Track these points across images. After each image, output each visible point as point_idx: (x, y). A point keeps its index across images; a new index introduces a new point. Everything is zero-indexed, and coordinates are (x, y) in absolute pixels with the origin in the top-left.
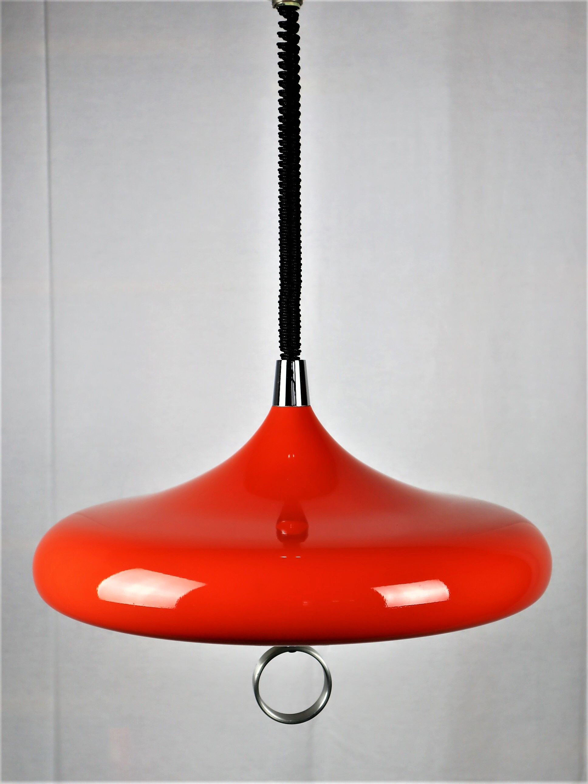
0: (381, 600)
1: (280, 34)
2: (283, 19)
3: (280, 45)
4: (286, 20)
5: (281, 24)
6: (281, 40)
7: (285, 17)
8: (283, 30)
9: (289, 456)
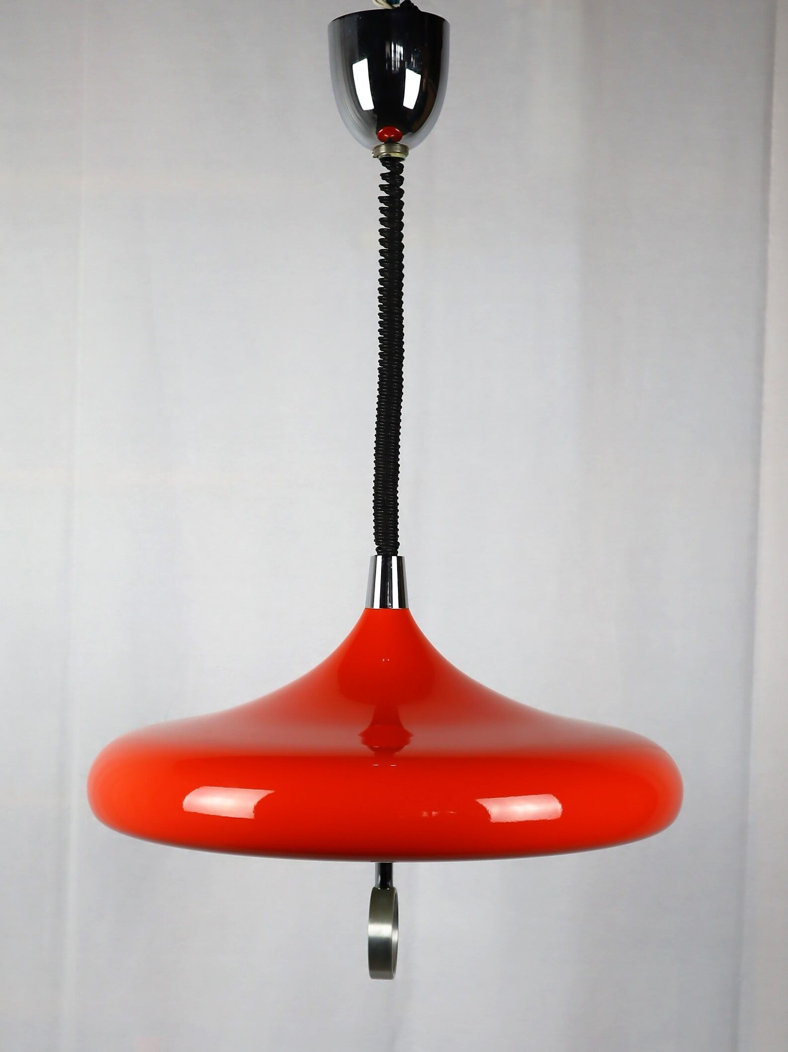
0: (485, 814)
1: (382, 187)
2: (386, 170)
3: (381, 199)
4: (389, 171)
5: (383, 176)
6: (384, 194)
7: (388, 168)
8: (385, 182)
9: (384, 660)
